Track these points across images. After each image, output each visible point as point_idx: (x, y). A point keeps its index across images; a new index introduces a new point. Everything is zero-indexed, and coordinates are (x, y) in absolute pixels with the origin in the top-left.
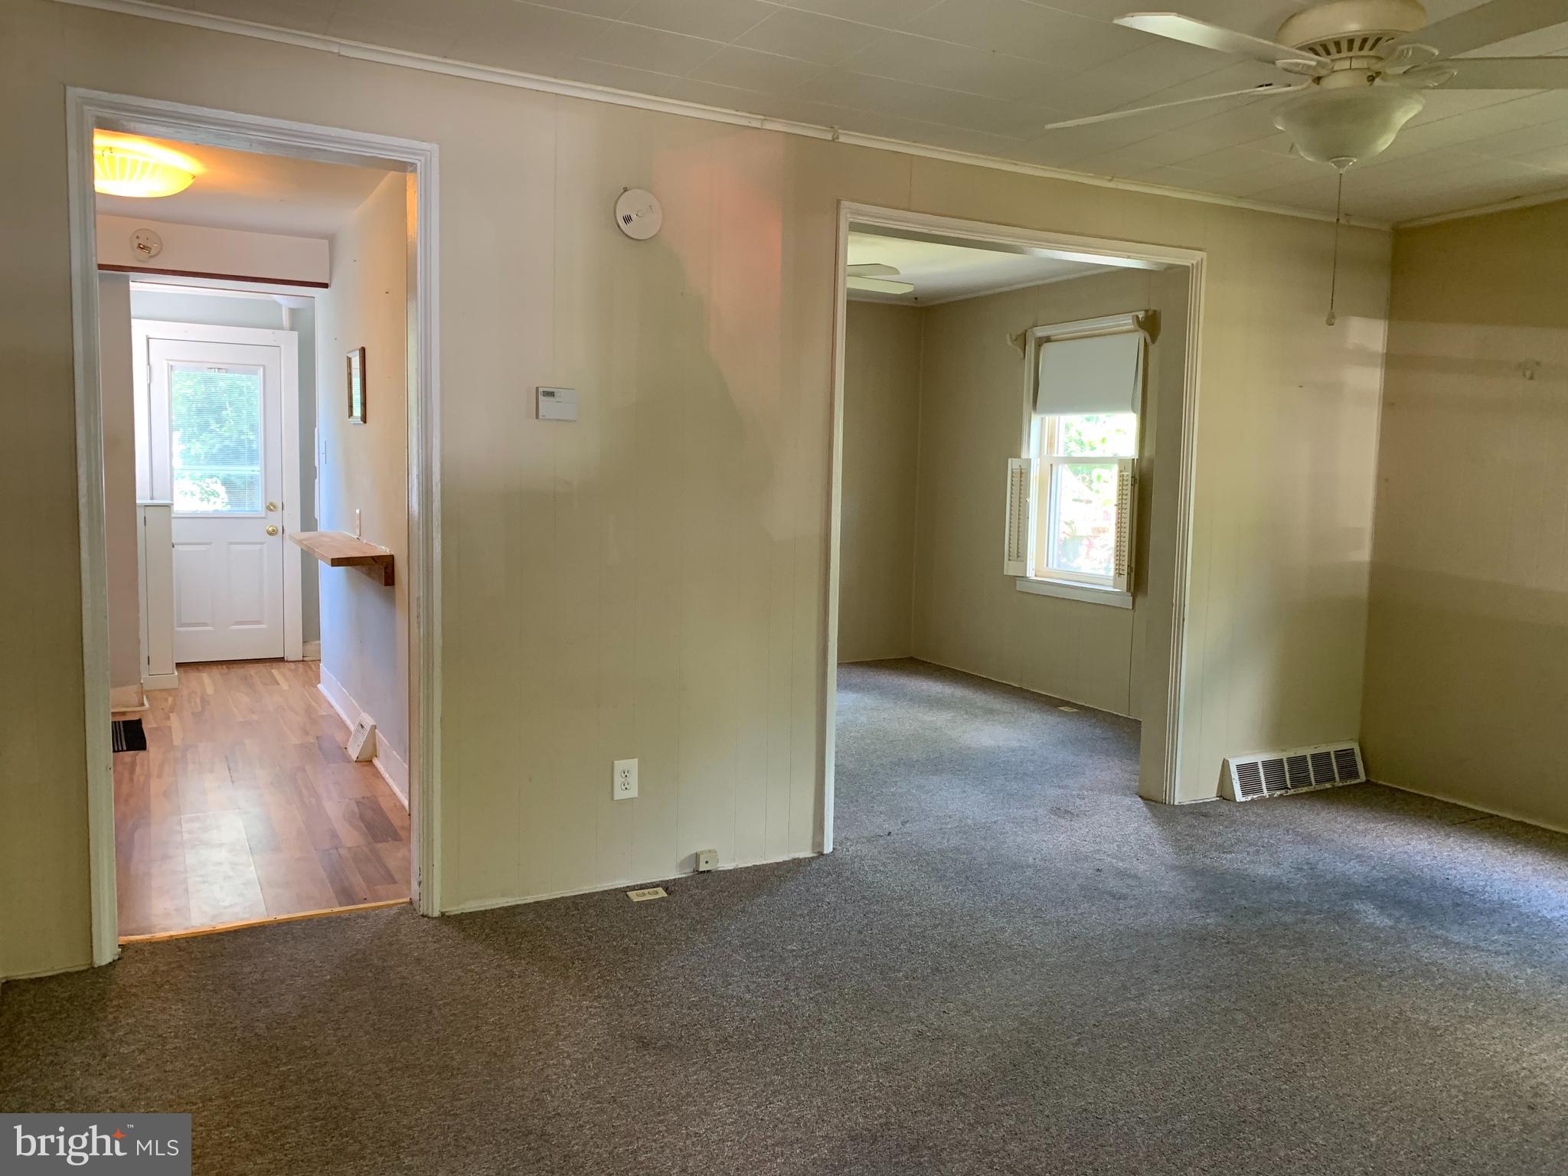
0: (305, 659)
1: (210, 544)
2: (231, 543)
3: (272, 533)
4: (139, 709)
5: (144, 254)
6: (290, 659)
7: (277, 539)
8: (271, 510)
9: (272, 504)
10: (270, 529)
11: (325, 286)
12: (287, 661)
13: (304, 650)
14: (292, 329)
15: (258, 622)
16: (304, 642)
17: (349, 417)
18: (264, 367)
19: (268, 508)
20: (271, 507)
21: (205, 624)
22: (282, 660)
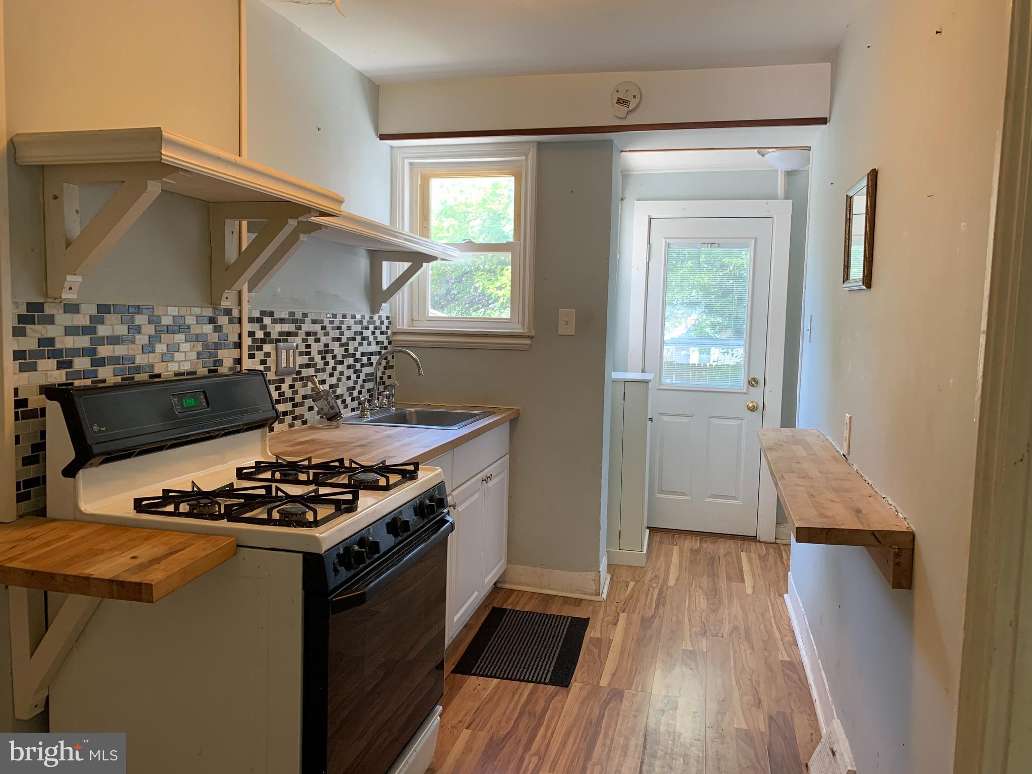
0: (778, 541)
1: (691, 416)
2: (711, 417)
3: (753, 409)
4: (594, 598)
5: (623, 109)
6: (762, 539)
7: (757, 415)
8: (753, 386)
9: (754, 379)
10: (751, 405)
11: (823, 121)
12: (759, 541)
13: (776, 532)
14: (786, 198)
15: (734, 498)
16: (778, 523)
17: (844, 282)
18: (756, 239)
19: (750, 383)
20: (753, 382)
21: (683, 494)
22: (754, 539)
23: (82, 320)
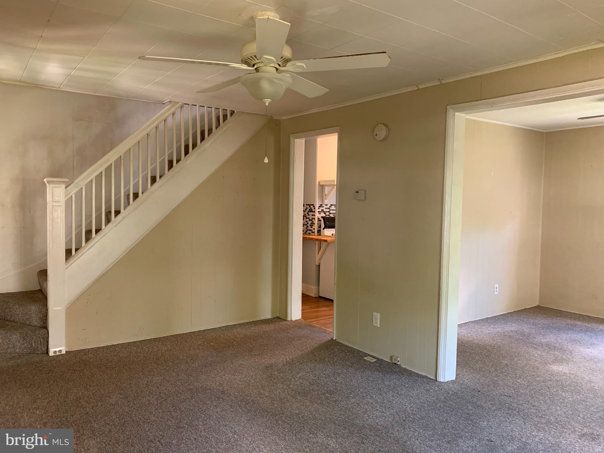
23: (328, 207)
